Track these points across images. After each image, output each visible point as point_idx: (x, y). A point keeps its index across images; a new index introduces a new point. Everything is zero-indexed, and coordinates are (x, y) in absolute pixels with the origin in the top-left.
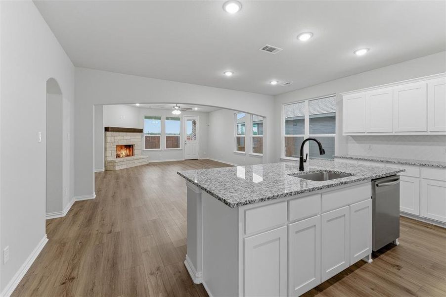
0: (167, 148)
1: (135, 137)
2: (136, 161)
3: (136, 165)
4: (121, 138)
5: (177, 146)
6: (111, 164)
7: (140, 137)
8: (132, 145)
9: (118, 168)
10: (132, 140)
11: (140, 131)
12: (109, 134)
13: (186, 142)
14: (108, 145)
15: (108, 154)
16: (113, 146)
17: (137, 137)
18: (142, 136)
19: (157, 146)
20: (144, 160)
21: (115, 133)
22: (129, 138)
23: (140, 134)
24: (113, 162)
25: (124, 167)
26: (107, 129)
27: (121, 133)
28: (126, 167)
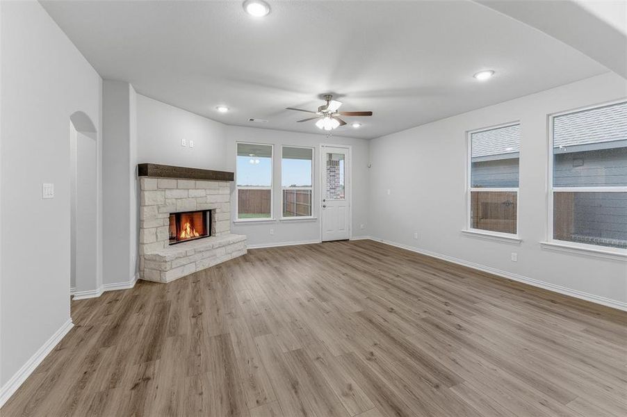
0: (284, 216)
1: (216, 192)
2: (219, 250)
3: (219, 262)
4: (183, 193)
5: (307, 211)
6: (152, 265)
7: (229, 192)
8: (210, 211)
9: (170, 276)
10: (210, 199)
11: (228, 177)
12: (148, 182)
13: (324, 203)
14: (147, 212)
15: (148, 237)
16: (160, 216)
17: (220, 192)
18: (232, 190)
19: (265, 210)
20: (236, 245)
21: (165, 182)
22: (201, 193)
23: (228, 184)
24: (159, 260)
25: (190, 270)
26: (143, 170)
27: (183, 183)
28: (193, 270)
